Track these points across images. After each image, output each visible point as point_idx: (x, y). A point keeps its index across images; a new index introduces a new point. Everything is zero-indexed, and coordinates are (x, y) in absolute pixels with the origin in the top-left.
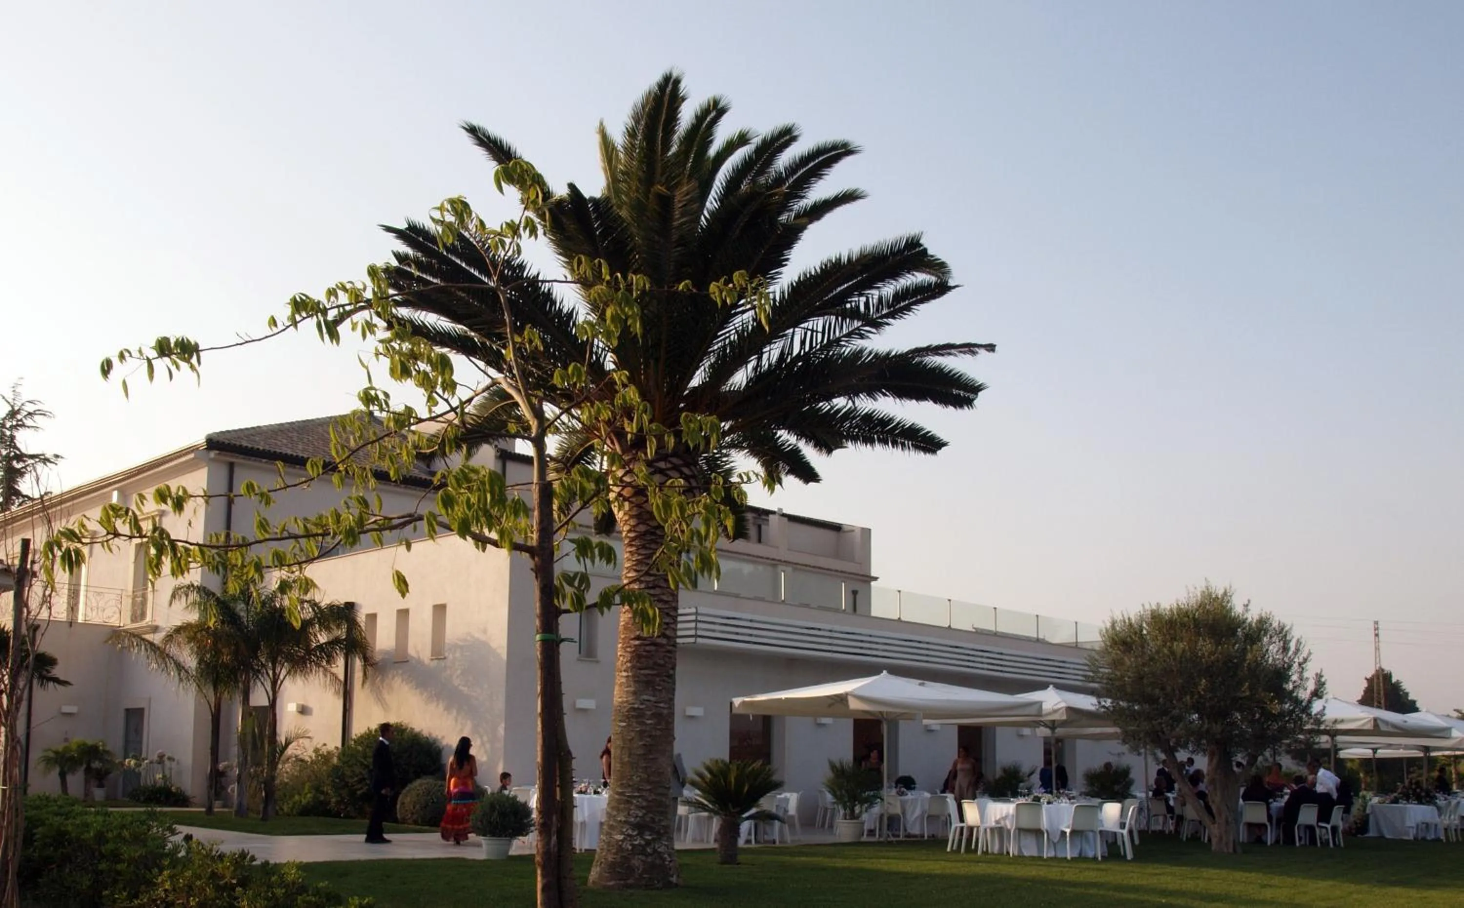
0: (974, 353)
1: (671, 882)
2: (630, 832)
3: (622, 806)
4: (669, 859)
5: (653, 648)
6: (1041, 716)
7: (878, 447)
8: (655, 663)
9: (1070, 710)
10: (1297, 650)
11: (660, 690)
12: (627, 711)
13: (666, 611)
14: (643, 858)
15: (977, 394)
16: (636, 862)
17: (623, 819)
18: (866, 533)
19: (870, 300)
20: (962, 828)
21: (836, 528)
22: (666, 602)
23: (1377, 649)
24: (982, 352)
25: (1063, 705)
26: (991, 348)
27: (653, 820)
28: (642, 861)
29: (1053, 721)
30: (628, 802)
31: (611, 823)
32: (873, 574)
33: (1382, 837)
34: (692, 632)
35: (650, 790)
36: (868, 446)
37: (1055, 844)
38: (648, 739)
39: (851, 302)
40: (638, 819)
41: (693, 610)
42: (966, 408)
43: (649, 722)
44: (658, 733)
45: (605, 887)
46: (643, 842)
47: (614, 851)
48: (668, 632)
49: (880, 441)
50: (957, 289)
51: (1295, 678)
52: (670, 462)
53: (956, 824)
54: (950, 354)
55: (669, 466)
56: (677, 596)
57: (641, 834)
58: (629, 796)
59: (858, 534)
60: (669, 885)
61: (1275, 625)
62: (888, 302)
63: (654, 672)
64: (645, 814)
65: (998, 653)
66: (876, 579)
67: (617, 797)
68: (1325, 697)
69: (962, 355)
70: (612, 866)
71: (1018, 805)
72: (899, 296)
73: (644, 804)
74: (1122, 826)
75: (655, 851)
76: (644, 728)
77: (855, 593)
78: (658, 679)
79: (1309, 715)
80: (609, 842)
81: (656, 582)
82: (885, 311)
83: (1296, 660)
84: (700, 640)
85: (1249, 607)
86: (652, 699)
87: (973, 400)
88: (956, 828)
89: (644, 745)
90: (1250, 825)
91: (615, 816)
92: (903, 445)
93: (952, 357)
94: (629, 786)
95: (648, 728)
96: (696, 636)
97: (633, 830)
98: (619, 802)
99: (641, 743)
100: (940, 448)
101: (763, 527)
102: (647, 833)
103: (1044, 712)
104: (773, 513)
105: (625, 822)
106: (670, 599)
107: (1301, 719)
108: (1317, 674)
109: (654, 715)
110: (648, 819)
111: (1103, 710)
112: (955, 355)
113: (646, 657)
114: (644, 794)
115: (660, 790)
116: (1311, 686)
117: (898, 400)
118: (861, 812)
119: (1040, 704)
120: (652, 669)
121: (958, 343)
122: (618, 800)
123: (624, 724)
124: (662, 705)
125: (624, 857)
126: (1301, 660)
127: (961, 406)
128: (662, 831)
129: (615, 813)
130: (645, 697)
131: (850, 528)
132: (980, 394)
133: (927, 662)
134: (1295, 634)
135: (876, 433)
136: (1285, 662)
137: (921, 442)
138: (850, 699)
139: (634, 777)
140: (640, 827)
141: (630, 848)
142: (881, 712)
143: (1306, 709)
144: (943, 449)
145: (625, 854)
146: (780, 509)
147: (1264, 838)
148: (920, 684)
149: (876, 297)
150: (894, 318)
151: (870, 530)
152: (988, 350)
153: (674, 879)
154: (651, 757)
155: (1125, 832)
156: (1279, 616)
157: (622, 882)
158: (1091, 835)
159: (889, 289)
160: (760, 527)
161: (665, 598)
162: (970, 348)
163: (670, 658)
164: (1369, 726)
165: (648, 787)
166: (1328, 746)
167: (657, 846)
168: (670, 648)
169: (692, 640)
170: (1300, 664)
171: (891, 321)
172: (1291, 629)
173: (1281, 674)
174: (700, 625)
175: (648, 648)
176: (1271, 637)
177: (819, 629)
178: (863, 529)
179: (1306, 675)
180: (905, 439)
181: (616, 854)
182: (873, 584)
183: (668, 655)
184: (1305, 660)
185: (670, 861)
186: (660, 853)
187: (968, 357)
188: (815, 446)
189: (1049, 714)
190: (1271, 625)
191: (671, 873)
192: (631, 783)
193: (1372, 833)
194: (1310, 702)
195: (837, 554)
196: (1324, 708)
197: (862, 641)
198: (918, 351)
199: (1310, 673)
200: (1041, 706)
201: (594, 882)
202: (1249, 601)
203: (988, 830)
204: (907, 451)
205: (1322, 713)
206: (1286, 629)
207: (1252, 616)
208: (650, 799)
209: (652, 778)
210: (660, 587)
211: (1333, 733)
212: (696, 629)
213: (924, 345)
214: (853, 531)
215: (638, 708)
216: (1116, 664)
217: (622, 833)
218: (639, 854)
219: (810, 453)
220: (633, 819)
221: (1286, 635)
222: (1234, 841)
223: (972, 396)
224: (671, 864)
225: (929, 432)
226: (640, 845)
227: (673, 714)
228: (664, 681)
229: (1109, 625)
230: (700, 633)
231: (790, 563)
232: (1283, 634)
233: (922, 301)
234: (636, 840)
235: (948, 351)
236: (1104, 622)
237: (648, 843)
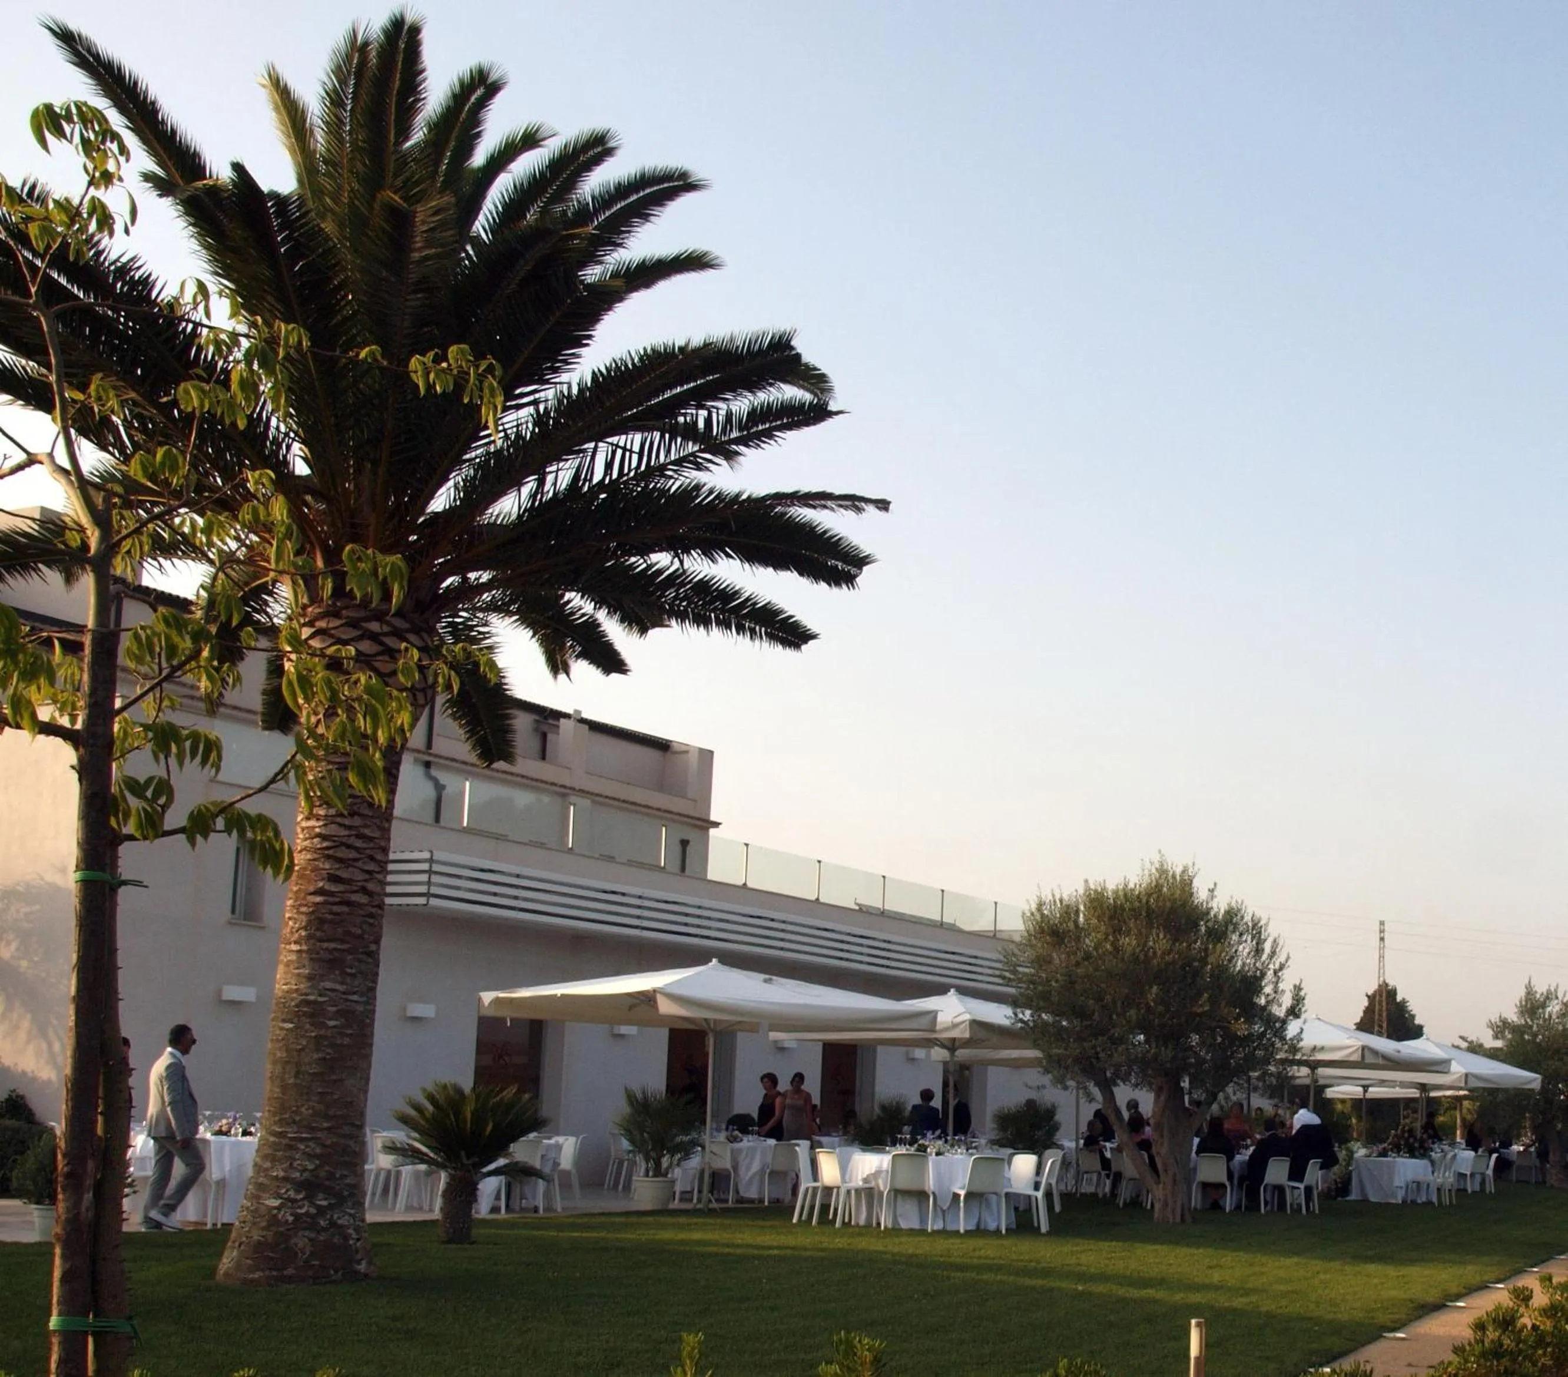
0: (859, 510)
1: (357, 1272)
2: (292, 1193)
3: (280, 1154)
4: (354, 1236)
5: (345, 909)
6: (934, 1031)
7: (716, 631)
8: (348, 933)
9: (976, 1025)
10: (1273, 953)
11: (351, 975)
12: (297, 1006)
13: (368, 851)
14: (313, 1235)
15: (861, 569)
16: (301, 1241)
17: (281, 1174)
18: (707, 756)
19: (714, 416)
20: (815, 1189)
21: (662, 746)
22: (371, 839)
23: (1382, 957)
24: (871, 509)
25: (967, 1017)
26: (883, 505)
27: (331, 1176)
28: (310, 1240)
29: (954, 1040)
30: (290, 1147)
31: (261, 1180)
32: (713, 818)
33: (1365, 1201)
34: (423, 889)
35: (329, 1129)
36: (702, 628)
37: (943, 1211)
38: (329, 1051)
39: (685, 415)
40: (306, 1175)
41: (426, 855)
42: (844, 586)
43: (332, 1023)
44: (347, 1041)
45: (246, 1282)
46: (313, 1211)
47: (264, 1224)
48: (370, 886)
49: (719, 623)
50: (841, 415)
51: (1268, 990)
52: (388, 624)
53: (805, 1184)
54: (825, 507)
55: (386, 629)
56: (388, 830)
57: (310, 1198)
58: (291, 1139)
59: (693, 759)
60: (353, 1276)
61: (1248, 918)
62: (741, 421)
63: (345, 946)
64: (317, 1168)
65: (885, 941)
66: (716, 825)
67: (272, 1139)
68: (1303, 1016)
69: (842, 510)
70: (259, 1247)
71: (894, 1156)
72: (757, 415)
73: (318, 1151)
74: (1037, 1187)
75: (333, 1224)
76: (322, 1032)
77: (684, 843)
78: (350, 957)
79: (1283, 1039)
80: (256, 1210)
81: (355, 808)
82: (735, 434)
83: (1271, 966)
84: (434, 902)
85: (1215, 893)
86: (338, 987)
87: (855, 576)
88: (807, 1189)
89: (324, 1059)
90: (1205, 1186)
91: (267, 1170)
92: (753, 632)
93: (826, 511)
94: (294, 1122)
95: (329, 1033)
96: (428, 895)
97: (297, 1192)
98: (275, 1146)
99: (316, 1056)
100: (806, 642)
101: (550, 737)
102: (321, 1196)
103: (938, 1027)
104: (567, 716)
105: (285, 1179)
106: (377, 834)
107: (1273, 1045)
108: (1295, 986)
109: (339, 1014)
110: (322, 1174)
111: (1020, 1025)
112: (832, 509)
113: (331, 922)
114: (319, 1135)
115: (347, 1130)
116: (1287, 1001)
117: (747, 565)
118: (670, 1166)
119: (933, 1014)
120: (343, 941)
121: (837, 492)
122: (274, 1143)
123: (291, 1026)
124: (355, 997)
125: (282, 1233)
126: (1277, 966)
127: (838, 584)
128: (346, 1193)
129: (268, 1165)
130: (328, 985)
131: (684, 748)
132: (865, 569)
133: (782, 949)
134: (1272, 931)
135: (714, 610)
136: (1257, 969)
137: (779, 630)
138: (660, 999)
139: (303, 1109)
140: (309, 1187)
141: (291, 1219)
142: (706, 1020)
143: (1280, 1033)
144: (811, 643)
145: (281, 1229)
146: (578, 712)
147: (1221, 1203)
148: (766, 981)
149: (723, 412)
150: (747, 446)
151: (712, 752)
152: (879, 508)
153: (362, 1267)
154: (334, 1077)
155: (1040, 1194)
156: (1253, 908)
157: (275, 1273)
158: (994, 1198)
159: (741, 404)
160: (544, 736)
161: (367, 832)
162: (853, 502)
163: (371, 925)
164: (1356, 1057)
165: (325, 1125)
166: (1307, 1081)
167: (335, 1216)
168: (373, 910)
169: (422, 901)
170: (1275, 972)
171: (742, 449)
172: (1267, 925)
173: (1252, 983)
174: (435, 879)
175: (336, 909)
176: (1241, 935)
177: (623, 894)
178: (701, 751)
179: (1281, 986)
180: (756, 624)
181: (266, 1228)
182: (712, 832)
183: (371, 921)
184: (1282, 967)
185: (358, 1240)
186: (342, 1226)
187: (850, 514)
188: (622, 621)
189: (946, 1029)
190: (1242, 917)
191: (359, 1257)
192: (297, 1118)
193: (1353, 1197)
194: (1284, 1022)
195: (662, 785)
196: (1302, 1030)
197: (687, 915)
198: (780, 498)
199: (1287, 985)
200: (935, 1018)
201: (226, 1274)
202: (1215, 884)
203: (853, 1192)
204: (757, 642)
205: (1299, 1038)
206: (1262, 923)
207: (1219, 906)
208: (329, 1142)
209: (331, 1112)
210: (359, 815)
211: (1314, 1065)
212: (429, 883)
213: (788, 489)
214: (687, 752)
215: (315, 1002)
216: (1041, 962)
217: (278, 1196)
218: (305, 1229)
219: (613, 629)
220: (298, 1174)
221: (1260, 933)
222: (1183, 1206)
223: (853, 571)
224: (358, 1244)
225: (791, 617)
226: (307, 1214)
227: (373, 1011)
228: (360, 961)
229: (1034, 906)
230: (434, 890)
231: (588, 792)
232: (1256, 931)
233: (789, 427)
234: (300, 1207)
235: (823, 502)
236: (1028, 901)
237: (322, 1211)
